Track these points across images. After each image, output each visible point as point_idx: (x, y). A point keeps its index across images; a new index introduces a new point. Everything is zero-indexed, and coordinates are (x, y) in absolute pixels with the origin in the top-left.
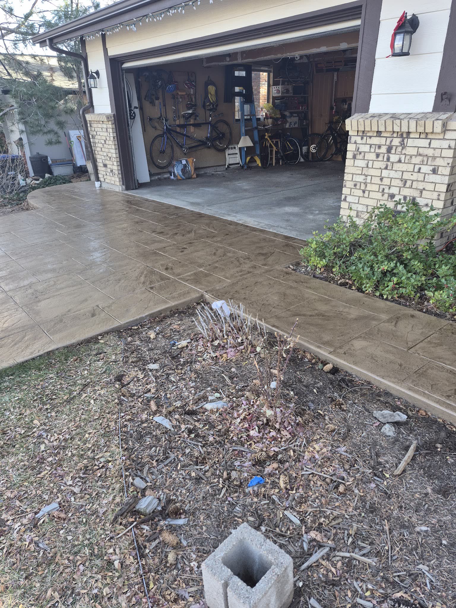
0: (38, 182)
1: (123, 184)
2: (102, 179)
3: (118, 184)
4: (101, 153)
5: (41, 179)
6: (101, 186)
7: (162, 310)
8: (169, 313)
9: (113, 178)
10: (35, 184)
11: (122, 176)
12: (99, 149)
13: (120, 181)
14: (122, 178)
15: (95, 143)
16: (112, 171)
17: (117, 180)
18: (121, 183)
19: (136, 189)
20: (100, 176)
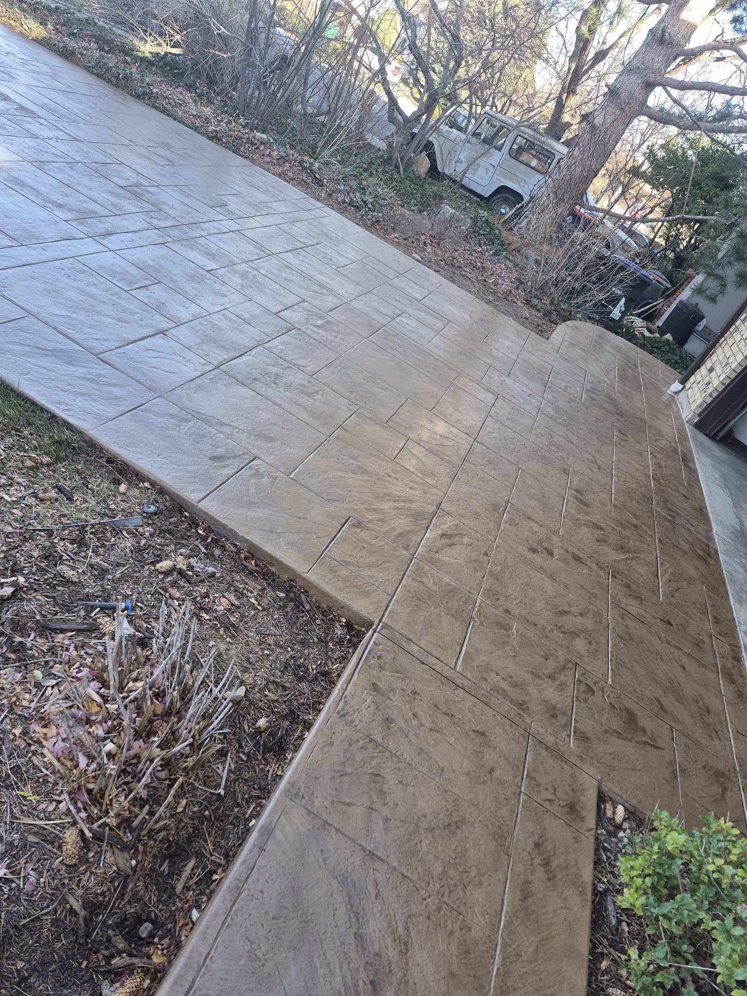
0: (647, 334)
1: (699, 415)
2: (688, 385)
3: (694, 407)
4: (727, 348)
5: (657, 335)
6: (677, 393)
7: (277, 560)
8: (285, 578)
9: (699, 394)
10: (642, 334)
11: (712, 402)
12: (731, 341)
13: (699, 406)
14: (709, 405)
15: (737, 329)
16: (708, 383)
17: (699, 401)
18: (700, 410)
19: (713, 438)
20: (692, 379)
